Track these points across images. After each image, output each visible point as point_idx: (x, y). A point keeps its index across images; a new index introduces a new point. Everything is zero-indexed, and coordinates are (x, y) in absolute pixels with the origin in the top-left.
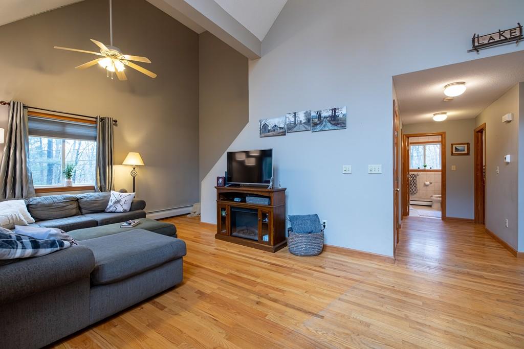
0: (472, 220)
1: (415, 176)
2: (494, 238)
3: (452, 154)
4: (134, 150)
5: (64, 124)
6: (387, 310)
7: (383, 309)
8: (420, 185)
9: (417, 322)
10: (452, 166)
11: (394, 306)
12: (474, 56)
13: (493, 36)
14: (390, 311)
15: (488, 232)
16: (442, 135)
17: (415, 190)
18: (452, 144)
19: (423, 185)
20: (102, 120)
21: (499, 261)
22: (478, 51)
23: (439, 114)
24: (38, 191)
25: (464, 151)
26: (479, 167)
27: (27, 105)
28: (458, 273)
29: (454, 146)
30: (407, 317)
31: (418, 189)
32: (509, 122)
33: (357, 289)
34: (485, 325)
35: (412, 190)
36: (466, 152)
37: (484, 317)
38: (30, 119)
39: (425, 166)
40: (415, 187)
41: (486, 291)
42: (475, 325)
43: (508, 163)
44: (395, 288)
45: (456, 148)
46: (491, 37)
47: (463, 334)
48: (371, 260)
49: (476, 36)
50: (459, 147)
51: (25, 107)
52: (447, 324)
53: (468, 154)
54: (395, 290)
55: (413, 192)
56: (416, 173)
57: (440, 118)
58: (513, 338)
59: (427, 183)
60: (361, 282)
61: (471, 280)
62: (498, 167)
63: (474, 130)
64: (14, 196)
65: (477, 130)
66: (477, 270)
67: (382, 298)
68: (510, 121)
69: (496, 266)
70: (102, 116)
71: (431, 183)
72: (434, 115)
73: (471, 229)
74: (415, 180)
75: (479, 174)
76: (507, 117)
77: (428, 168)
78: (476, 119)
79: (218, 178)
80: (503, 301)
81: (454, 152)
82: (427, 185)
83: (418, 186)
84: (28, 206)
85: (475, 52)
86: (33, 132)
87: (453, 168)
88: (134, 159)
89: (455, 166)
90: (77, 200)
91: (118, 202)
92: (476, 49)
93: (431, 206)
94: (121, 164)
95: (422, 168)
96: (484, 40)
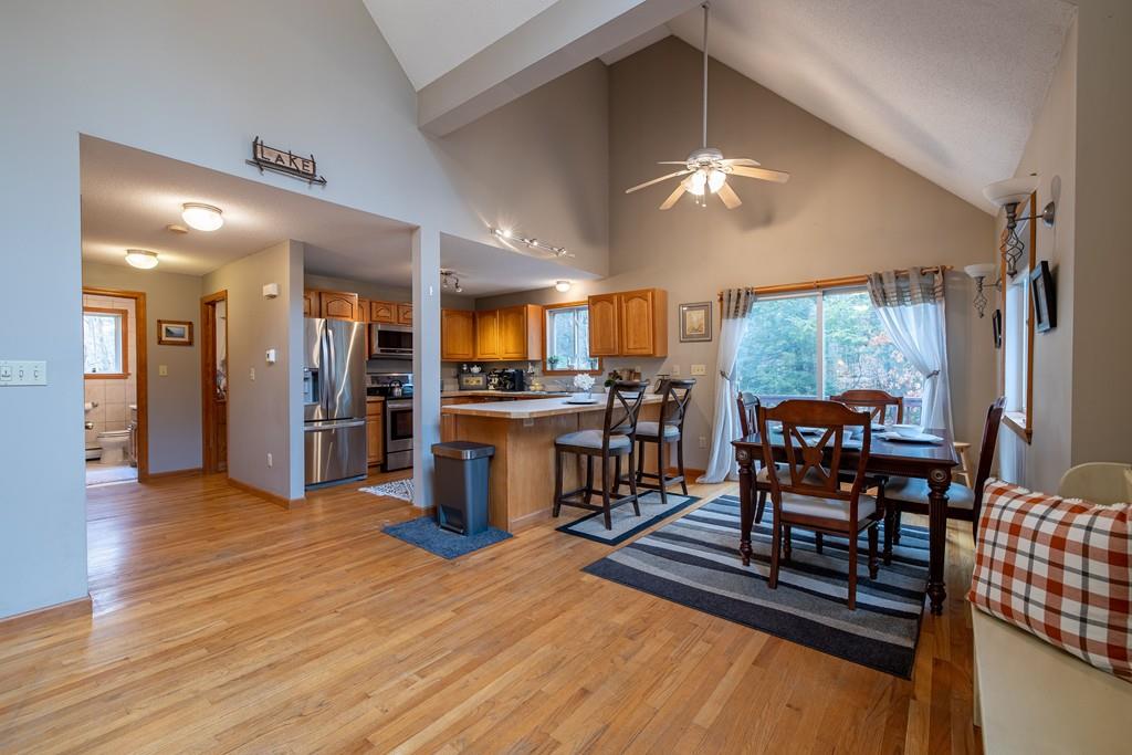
0: (198, 470)
2: (246, 490)
3: (160, 342)
6: (145, 712)
7: (134, 716)
9: (220, 687)
10: (161, 367)
11: (157, 692)
12: (252, 174)
13: (283, 156)
14: (154, 709)
15: (233, 484)
16: (138, 298)
18: (159, 321)
21: (273, 523)
22: (262, 170)
23: (140, 252)
25: (183, 337)
26: (210, 369)
28: (229, 568)
29: (164, 326)
30: (197, 691)
32: (273, 297)
33: (19, 728)
34: (309, 620)
36: (186, 339)
37: (301, 609)
41: (282, 573)
42: (299, 628)
43: (271, 363)
44: (132, 660)
45: (168, 330)
46: (279, 156)
47: (292, 651)
48: (12, 638)
49: (259, 142)
50: (174, 328)
52: (266, 654)
53: (190, 343)
54: (135, 664)
57: (142, 261)
58: (342, 613)
60: (23, 705)
61: (254, 567)
62: (253, 370)
63: (202, 300)
65: (207, 301)
66: (255, 548)
67: (112, 698)
68: (275, 296)
69: (273, 532)
71: (95, 406)
72: (129, 251)
73: (197, 488)
75: (210, 382)
76: (270, 289)
77: (88, 371)
78: (203, 278)
80: (308, 576)
81: (164, 339)
85: (256, 169)
87: (163, 370)
89: (165, 367)
92: (260, 163)
93: (99, 459)
96: (270, 154)
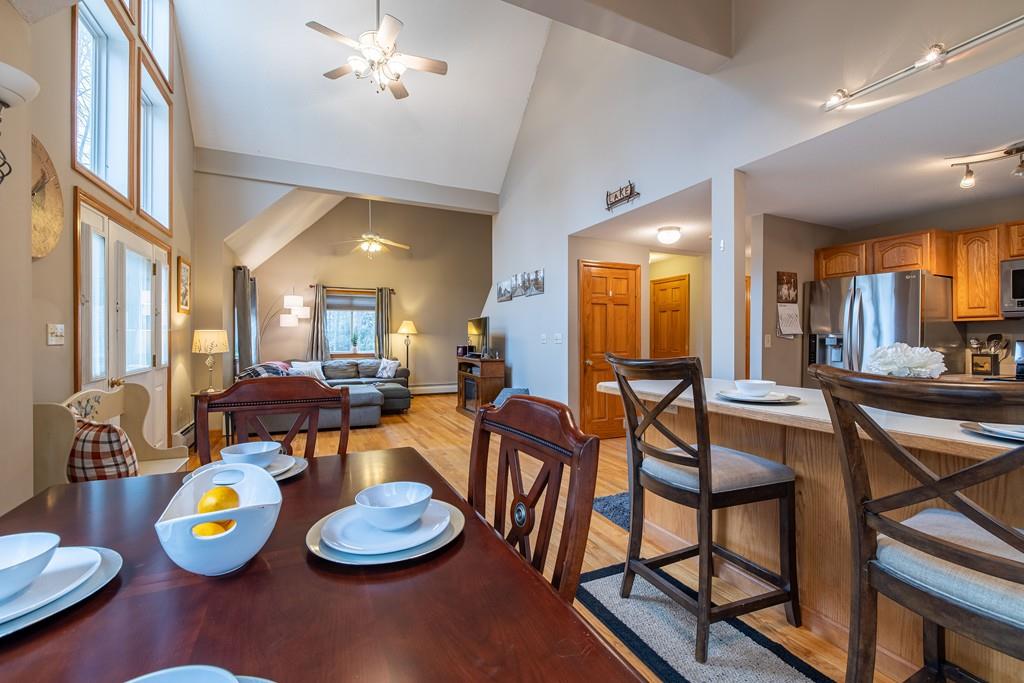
4: (408, 318)
5: (352, 298)
20: (381, 290)
24: (333, 357)
27: (325, 285)
38: (328, 297)
51: (324, 287)
64: (317, 359)
70: (380, 287)
79: (458, 348)
84: (323, 368)
86: (330, 307)
88: (407, 328)
90: (357, 365)
91: (384, 368)
94: (396, 332)
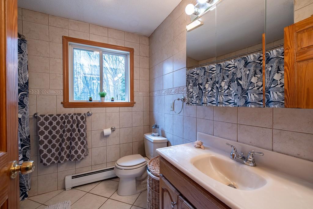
1: (82, 118)
8: (92, 138)
17: (83, 151)
19: (98, 135)
31: (89, 146)
35: (76, 152)
39: (103, 96)
40: (82, 143)
55: (79, 156)
56: (83, 111)
59: (107, 131)
74: (82, 126)
77: (107, 100)
82: (107, 136)
83: (89, 139)
95: (96, 99)
